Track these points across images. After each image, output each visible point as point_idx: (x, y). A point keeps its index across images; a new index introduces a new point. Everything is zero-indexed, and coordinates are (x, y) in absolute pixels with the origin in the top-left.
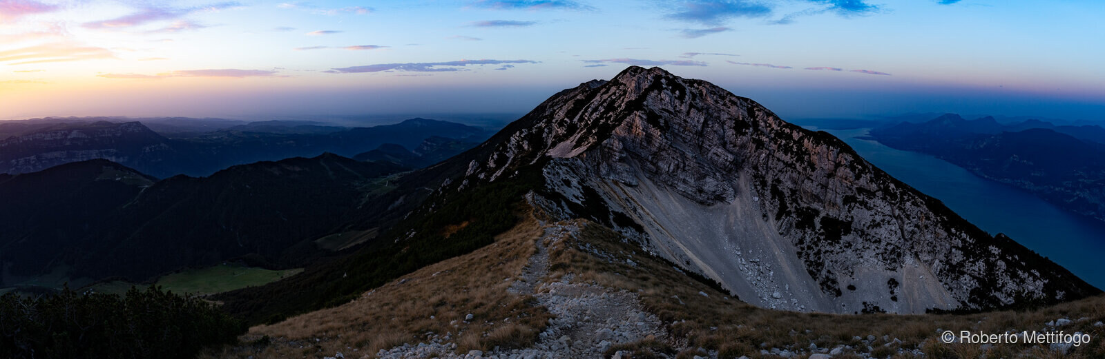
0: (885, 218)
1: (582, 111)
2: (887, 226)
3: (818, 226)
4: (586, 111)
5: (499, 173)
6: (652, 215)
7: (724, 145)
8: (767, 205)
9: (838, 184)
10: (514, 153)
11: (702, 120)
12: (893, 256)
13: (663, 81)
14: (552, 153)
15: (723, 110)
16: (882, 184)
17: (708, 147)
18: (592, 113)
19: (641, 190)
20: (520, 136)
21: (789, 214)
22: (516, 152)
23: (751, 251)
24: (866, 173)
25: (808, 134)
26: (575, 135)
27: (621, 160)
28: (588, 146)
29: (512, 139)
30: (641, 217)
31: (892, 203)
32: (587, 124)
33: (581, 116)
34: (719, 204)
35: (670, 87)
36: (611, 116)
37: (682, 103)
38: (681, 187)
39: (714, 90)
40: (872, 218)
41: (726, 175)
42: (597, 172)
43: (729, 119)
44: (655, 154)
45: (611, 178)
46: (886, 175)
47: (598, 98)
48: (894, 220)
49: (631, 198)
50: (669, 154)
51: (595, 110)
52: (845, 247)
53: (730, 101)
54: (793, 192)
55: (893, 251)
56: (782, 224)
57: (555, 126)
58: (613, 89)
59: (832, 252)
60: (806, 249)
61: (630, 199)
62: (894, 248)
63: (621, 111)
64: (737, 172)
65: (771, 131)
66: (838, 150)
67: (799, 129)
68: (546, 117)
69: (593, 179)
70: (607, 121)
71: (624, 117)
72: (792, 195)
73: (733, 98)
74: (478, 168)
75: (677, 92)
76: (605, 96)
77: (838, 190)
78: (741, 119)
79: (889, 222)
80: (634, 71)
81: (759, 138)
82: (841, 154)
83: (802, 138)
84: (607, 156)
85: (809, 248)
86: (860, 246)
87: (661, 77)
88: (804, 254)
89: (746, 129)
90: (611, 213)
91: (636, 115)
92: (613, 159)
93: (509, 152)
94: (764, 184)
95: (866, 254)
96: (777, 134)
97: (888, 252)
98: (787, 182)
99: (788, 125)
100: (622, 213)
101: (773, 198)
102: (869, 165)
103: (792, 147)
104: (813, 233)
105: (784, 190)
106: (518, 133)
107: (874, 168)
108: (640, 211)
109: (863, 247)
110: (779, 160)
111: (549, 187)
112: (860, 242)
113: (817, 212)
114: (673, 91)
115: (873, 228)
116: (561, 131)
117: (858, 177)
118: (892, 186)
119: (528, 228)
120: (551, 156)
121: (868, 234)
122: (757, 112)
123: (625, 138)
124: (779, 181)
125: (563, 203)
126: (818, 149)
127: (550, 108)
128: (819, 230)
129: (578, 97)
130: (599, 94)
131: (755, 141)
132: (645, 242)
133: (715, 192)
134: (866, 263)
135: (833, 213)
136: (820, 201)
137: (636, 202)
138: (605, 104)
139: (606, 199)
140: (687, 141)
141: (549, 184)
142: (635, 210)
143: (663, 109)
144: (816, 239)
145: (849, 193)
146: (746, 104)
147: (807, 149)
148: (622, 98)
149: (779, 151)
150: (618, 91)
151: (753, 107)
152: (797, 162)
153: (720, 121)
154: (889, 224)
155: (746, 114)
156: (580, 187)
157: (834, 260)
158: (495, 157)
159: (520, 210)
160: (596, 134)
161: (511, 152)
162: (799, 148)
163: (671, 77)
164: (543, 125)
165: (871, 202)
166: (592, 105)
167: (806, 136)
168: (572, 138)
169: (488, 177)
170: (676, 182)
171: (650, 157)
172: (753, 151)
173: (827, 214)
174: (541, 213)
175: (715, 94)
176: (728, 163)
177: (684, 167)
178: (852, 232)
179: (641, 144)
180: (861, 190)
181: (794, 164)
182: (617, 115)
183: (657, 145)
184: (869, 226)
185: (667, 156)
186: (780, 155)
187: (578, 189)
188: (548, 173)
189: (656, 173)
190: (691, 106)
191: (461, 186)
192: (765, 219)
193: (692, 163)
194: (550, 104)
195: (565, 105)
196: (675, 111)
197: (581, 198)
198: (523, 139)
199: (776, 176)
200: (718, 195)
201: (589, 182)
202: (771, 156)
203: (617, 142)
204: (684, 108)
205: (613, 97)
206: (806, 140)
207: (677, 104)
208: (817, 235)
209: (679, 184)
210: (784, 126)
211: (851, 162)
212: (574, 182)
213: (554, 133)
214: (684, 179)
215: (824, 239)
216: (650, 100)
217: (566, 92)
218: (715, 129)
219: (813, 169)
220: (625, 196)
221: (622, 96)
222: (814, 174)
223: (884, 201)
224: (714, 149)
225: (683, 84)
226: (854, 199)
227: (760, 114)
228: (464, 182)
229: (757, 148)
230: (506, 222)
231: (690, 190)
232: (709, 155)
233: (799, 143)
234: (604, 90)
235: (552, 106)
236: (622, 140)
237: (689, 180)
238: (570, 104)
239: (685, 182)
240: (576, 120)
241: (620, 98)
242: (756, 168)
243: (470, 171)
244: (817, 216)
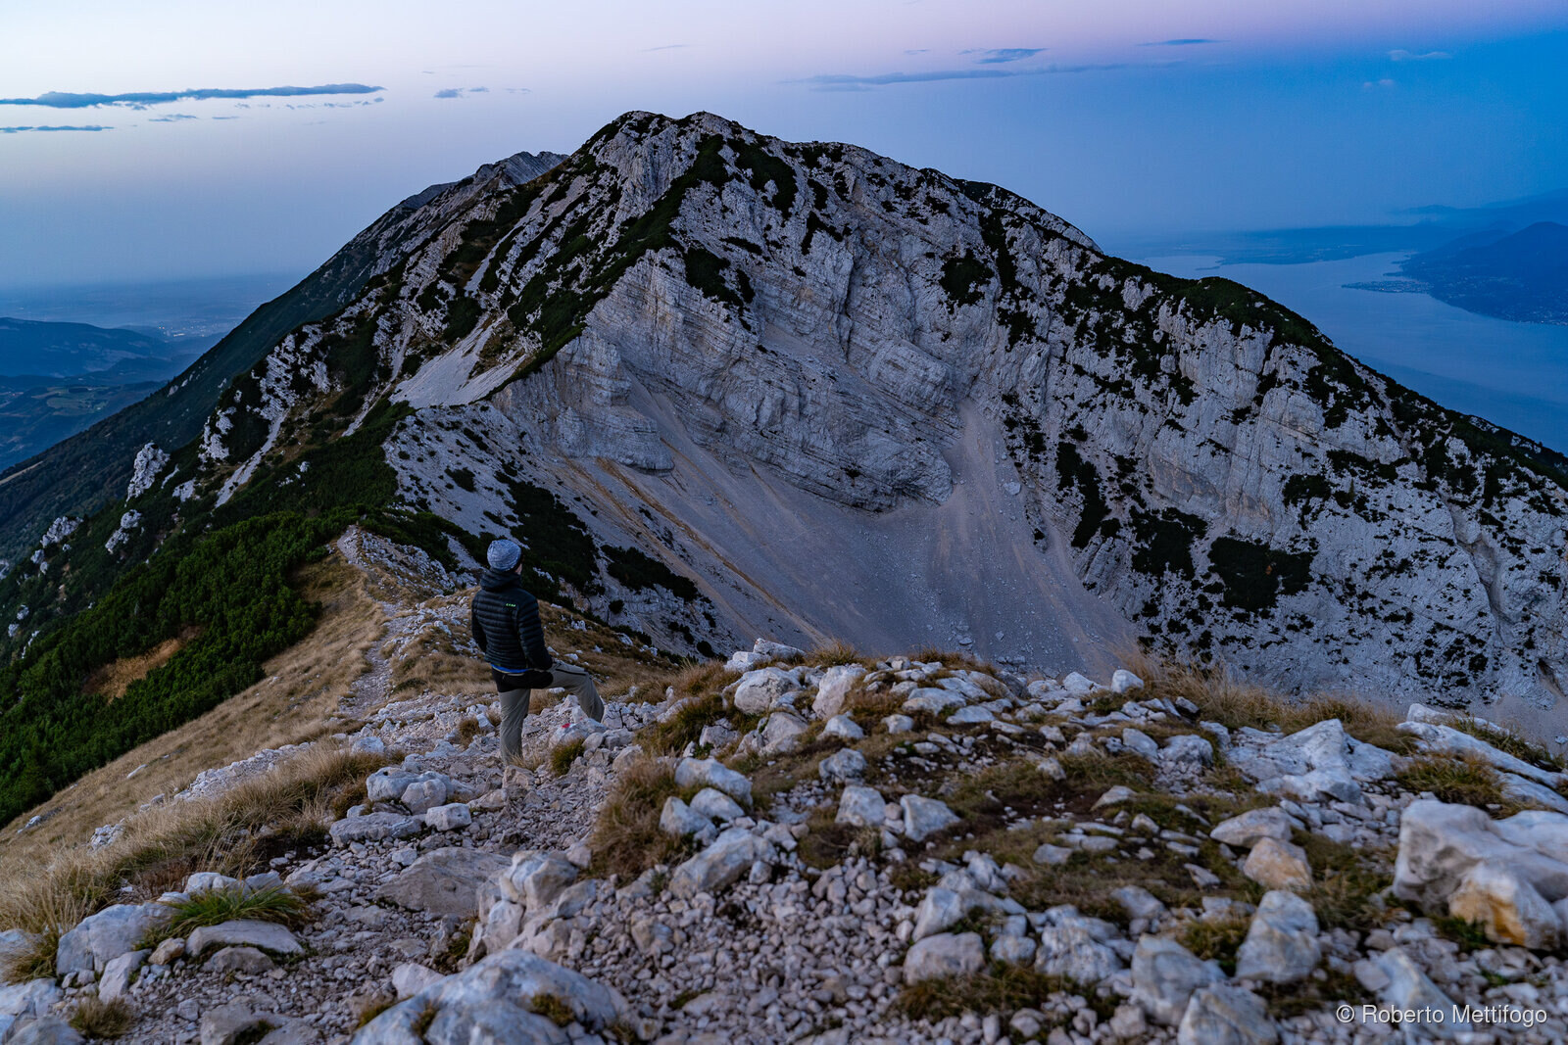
0: (1427, 546)
1: (491, 256)
2: (1433, 570)
3: (1201, 561)
4: (502, 255)
5: (243, 475)
6: (719, 548)
7: (915, 334)
8: (1045, 504)
9: (1268, 442)
10: (285, 405)
11: (847, 266)
12: (1456, 666)
13: (726, 152)
14: (414, 391)
15: (909, 232)
16: (1419, 439)
17: (868, 344)
18: (521, 262)
19: (683, 481)
20: (297, 349)
21: (1112, 529)
22: (291, 401)
23: (1000, 635)
24: (1364, 407)
25: (1170, 286)
26: (474, 333)
27: (619, 398)
28: (517, 363)
29: (273, 361)
30: (685, 556)
31: (1456, 502)
32: (508, 297)
33: (490, 272)
34: (907, 506)
35: (749, 172)
36: (578, 269)
37: (786, 216)
38: (797, 464)
39: (877, 170)
40: (1381, 545)
41: (926, 422)
42: (551, 437)
43: (930, 255)
44: (716, 373)
45: (594, 453)
46: (1434, 410)
47: (534, 212)
48: (1462, 555)
49: (656, 506)
50: (756, 373)
51: (531, 251)
52: (1290, 627)
53: (930, 200)
54: (1126, 465)
55: (1454, 651)
56: (1091, 559)
57: (408, 308)
58: (579, 184)
59: (1246, 641)
60: (1165, 630)
61: (652, 510)
62: (1458, 641)
63: (608, 252)
64: (955, 410)
65: (1054, 284)
66: (1270, 336)
67: (1146, 275)
68: (378, 281)
69: (540, 463)
70: (567, 283)
71: (618, 271)
72: (1121, 476)
73: (938, 193)
74: (167, 469)
75: (771, 186)
76: (557, 209)
77: (1266, 460)
78: (963, 254)
79: (1442, 562)
80: (641, 125)
81: (1018, 307)
82: (1277, 349)
83: (1151, 302)
84: (576, 388)
85: (1175, 626)
86: (1340, 630)
87: (718, 141)
88: (1158, 644)
89: (982, 282)
90: (600, 552)
91: (651, 260)
92: (596, 399)
93: (267, 403)
94: (1036, 443)
95: (1359, 655)
96: (1073, 291)
97: (1438, 653)
98: (1105, 436)
99: (1109, 264)
100: (633, 550)
101: (1065, 482)
102: (1374, 382)
103: (1122, 331)
104: (1188, 584)
105: (1095, 462)
106: (289, 342)
107: (1393, 389)
108: (682, 539)
109: (1351, 631)
110: (1079, 370)
111: (410, 497)
112: (1336, 617)
113: (1199, 526)
114: (757, 184)
115: (1383, 577)
116: (432, 323)
117: (1334, 419)
118: (1456, 447)
119: (354, 626)
120: (406, 403)
121: (1365, 595)
122: (1010, 232)
123: (623, 334)
124: (1080, 434)
125: (453, 544)
126: (1204, 334)
127: (388, 248)
128: (1207, 577)
129: (475, 214)
130: (537, 203)
131: (1004, 318)
132: (705, 623)
133: (893, 473)
134: (1359, 680)
135: (1251, 528)
136: (1208, 490)
137: (669, 515)
138: (558, 233)
139: (583, 515)
140: (807, 330)
141: (409, 490)
142: (669, 539)
143: (731, 240)
144: (1195, 604)
145: (1305, 469)
146: (975, 207)
147: (1166, 335)
148: (607, 212)
149: (1079, 345)
150: (593, 191)
151: (999, 213)
152: (1135, 374)
153: (901, 265)
154: (1441, 566)
155: (977, 237)
156: (504, 487)
157: (1253, 664)
158: (224, 424)
159: (328, 584)
160: (536, 326)
161: (275, 404)
162: (1145, 335)
163: (749, 140)
164: (373, 308)
165: (1378, 499)
166: (519, 238)
167: (1167, 294)
168: (465, 344)
169: (208, 494)
170: (782, 452)
171: (702, 387)
172: (1001, 348)
173: (1232, 531)
174: (387, 584)
175: (882, 183)
176: (929, 388)
177: (801, 406)
178: (1312, 586)
179: (673, 348)
180: (1341, 459)
181: (1129, 384)
182: (597, 266)
183: (720, 348)
184: (1375, 569)
185: (750, 378)
186: (1087, 357)
187: (500, 493)
188: (404, 456)
189: (722, 429)
190: (813, 224)
191: (117, 535)
192: (1041, 543)
193: (822, 394)
194: (387, 234)
195: (434, 238)
196: (768, 243)
197: (510, 518)
198: (312, 357)
199: (1072, 418)
200: (906, 483)
201: (528, 469)
202: (1055, 362)
203: (600, 346)
204: (794, 232)
205: (582, 210)
206: (1164, 309)
207: (772, 223)
208: (1199, 592)
209: (790, 456)
210: (1096, 269)
211: (1312, 371)
212: (485, 475)
213: (408, 331)
214: (804, 441)
215: (1220, 604)
216: (692, 215)
217: (437, 194)
218: (886, 289)
219: (1187, 397)
220: (638, 502)
221: (608, 204)
222: (1191, 412)
223: (1427, 494)
224: (887, 350)
225: (788, 160)
226: (1317, 486)
227: (1021, 237)
228: (126, 520)
229: (1013, 339)
230: (291, 621)
231: (822, 472)
232: (874, 367)
233: (1144, 316)
234: (551, 188)
235: (394, 242)
236: (619, 342)
237: (819, 444)
238: (452, 238)
239: (805, 449)
240: (473, 285)
241: (600, 212)
242: (1010, 399)
243: (140, 481)
244: (1201, 536)
